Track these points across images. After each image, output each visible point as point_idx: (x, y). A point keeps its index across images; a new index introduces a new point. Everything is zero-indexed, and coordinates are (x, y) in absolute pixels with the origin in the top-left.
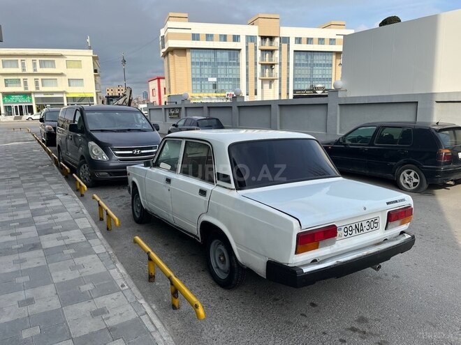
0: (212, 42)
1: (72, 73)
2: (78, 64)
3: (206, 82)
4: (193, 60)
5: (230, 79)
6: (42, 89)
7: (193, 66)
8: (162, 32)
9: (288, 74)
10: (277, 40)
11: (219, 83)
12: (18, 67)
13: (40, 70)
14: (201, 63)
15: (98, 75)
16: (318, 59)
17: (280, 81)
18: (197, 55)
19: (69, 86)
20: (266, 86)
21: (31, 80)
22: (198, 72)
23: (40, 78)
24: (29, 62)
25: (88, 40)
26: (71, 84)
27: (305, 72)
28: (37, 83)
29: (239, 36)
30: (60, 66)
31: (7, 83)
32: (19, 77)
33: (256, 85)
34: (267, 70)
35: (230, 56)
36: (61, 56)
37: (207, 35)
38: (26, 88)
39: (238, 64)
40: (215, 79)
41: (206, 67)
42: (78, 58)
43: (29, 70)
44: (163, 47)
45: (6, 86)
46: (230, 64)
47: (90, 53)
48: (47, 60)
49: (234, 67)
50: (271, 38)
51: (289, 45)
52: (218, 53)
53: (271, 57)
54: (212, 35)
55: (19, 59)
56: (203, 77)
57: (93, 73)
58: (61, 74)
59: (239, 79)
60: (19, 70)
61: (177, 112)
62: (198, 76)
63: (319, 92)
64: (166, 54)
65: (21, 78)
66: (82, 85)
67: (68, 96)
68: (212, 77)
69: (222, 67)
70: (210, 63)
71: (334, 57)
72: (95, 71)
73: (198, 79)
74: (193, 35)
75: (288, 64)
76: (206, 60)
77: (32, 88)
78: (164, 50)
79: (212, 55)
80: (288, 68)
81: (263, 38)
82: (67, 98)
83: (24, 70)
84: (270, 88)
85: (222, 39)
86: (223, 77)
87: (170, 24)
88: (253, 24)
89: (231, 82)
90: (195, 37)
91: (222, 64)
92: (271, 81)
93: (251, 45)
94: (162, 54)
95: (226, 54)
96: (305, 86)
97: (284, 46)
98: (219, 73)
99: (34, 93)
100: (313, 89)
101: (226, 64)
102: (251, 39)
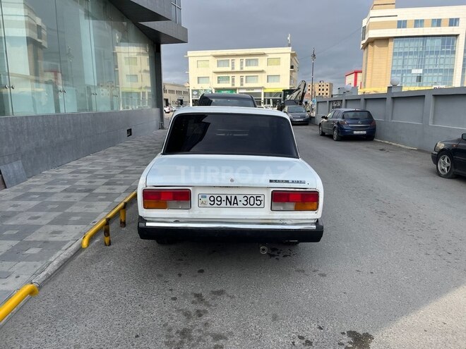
0: (421, 29)
1: (271, 70)
2: (277, 61)
3: (409, 75)
4: (396, 50)
5: (441, 70)
6: (246, 85)
7: (395, 57)
8: (365, 23)
11: (425, 74)
12: (229, 66)
13: (245, 69)
14: (406, 53)
15: (294, 71)
18: (401, 44)
19: (268, 82)
21: (237, 77)
22: (400, 63)
23: (245, 75)
24: (237, 61)
25: (289, 38)
26: (270, 79)
28: (242, 80)
29: (459, 19)
30: (262, 64)
31: (219, 80)
32: (229, 75)
35: (443, 43)
36: (264, 54)
37: (416, 21)
38: (233, 85)
39: (454, 52)
40: (420, 71)
41: (410, 57)
42: (278, 56)
43: (237, 68)
44: (364, 39)
45: (219, 82)
46: (442, 53)
47: (289, 50)
48: (251, 59)
49: (448, 56)
52: (429, 41)
54: (422, 21)
55: (230, 59)
56: (406, 68)
57: (289, 69)
58: (262, 71)
59: (452, 71)
60: (229, 69)
61: (339, 105)
62: (400, 68)
64: (366, 46)
65: (230, 75)
66: (279, 81)
67: (265, 91)
68: (417, 68)
69: (432, 56)
70: (416, 53)
72: (292, 67)
73: (398, 72)
74: (399, 22)
76: (411, 50)
77: (237, 85)
78: (364, 42)
79: (419, 43)
82: (265, 93)
83: (233, 68)
85: (436, 24)
86: (431, 68)
87: (372, 13)
89: (441, 74)
90: (402, 24)
91: (432, 53)
94: (362, 46)
95: (438, 42)
98: (427, 62)
99: (239, 89)
101: (437, 53)
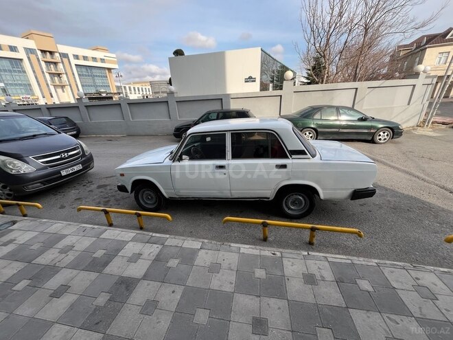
9: (76, 81)
10: (57, 55)
16: (96, 72)
17: (71, 87)
20: (60, 90)
27: (89, 81)
33: (49, 90)
34: (56, 78)
50: (51, 53)
51: (69, 60)
53: (56, 68)
63: (104, 95)
71: (107, 71)
75: (73, 74)
80: (75, 78)
81: (44, 52)
84: (64, 92)
88: (28, 38)
92: (63, 87)
93: (33, 57)
96: (93, 91)
97: (65, 60)
100: (100, 93)
102: (29, 51)
